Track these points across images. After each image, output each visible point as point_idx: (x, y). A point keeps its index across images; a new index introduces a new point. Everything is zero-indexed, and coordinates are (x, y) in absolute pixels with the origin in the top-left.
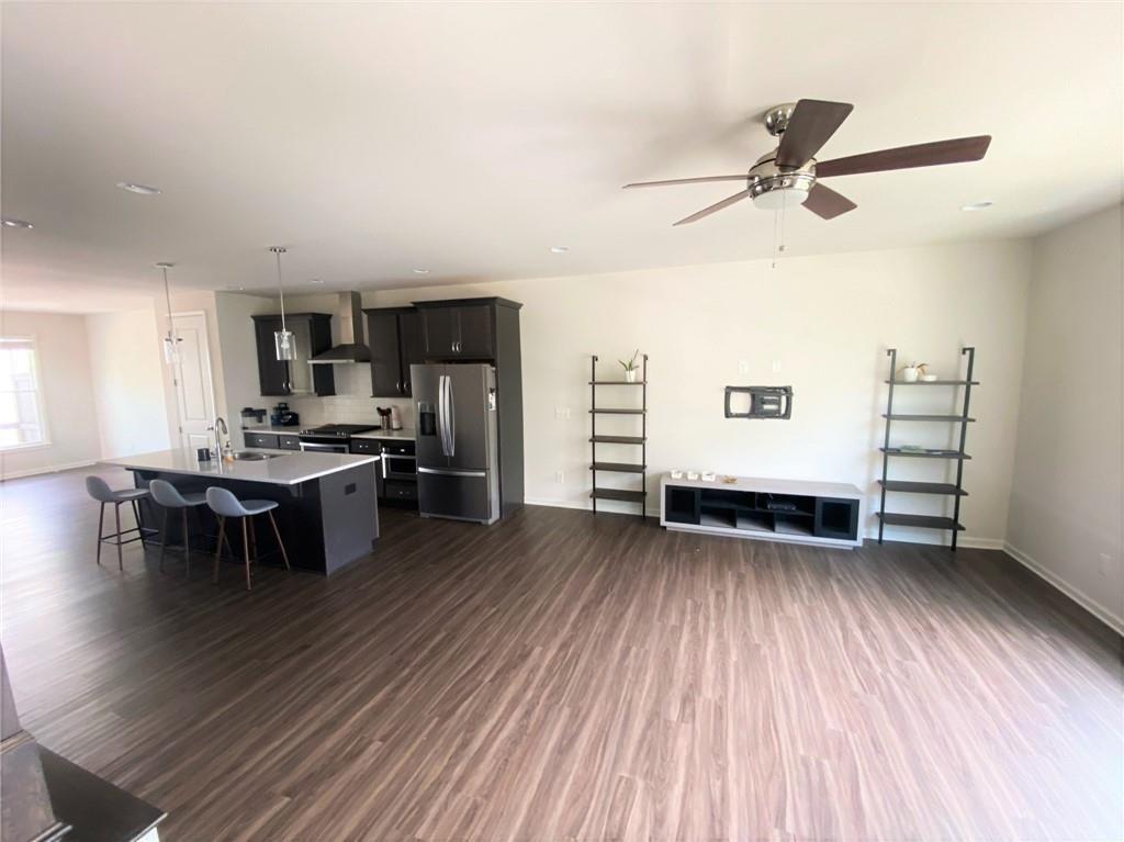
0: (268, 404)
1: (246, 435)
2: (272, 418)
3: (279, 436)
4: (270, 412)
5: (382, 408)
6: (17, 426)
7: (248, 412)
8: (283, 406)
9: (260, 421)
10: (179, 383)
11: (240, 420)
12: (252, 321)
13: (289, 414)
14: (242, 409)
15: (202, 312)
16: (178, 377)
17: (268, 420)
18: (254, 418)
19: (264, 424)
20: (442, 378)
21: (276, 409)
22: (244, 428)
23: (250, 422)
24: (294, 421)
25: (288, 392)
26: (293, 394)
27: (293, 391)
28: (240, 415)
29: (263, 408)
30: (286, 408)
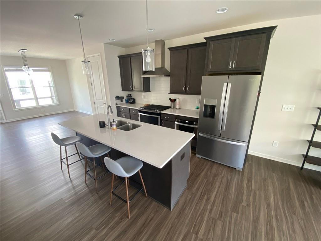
0: (124, 94)
1: (117, 107)
2: (126, 100)
3: (130, 109)
4: (125, 98)
5: (172, 99)
6: (51, 97)
7: (118, 98)
8: (129, 95)
9: (122, 101)
10: (93, 85)
11: (115, 101)
12: (118, 58)
13: (132, 99)
14: (115, 96)
15: (99, 54)
16: (93, 83)
17: (124, 101)
18: (120, 100)
19: (123, 102)
20: (225, 85)
21: (127, 96)
22: (117, 104)
23: (119, 101)
24: (134, 102)
25: (132, 90)
26: (134, 91)
27: (134, 89)
28: (115, 98)
29: (123, 96)
30: (131, 96)
